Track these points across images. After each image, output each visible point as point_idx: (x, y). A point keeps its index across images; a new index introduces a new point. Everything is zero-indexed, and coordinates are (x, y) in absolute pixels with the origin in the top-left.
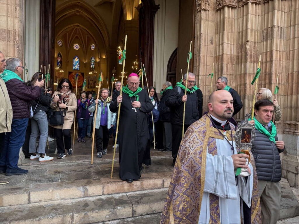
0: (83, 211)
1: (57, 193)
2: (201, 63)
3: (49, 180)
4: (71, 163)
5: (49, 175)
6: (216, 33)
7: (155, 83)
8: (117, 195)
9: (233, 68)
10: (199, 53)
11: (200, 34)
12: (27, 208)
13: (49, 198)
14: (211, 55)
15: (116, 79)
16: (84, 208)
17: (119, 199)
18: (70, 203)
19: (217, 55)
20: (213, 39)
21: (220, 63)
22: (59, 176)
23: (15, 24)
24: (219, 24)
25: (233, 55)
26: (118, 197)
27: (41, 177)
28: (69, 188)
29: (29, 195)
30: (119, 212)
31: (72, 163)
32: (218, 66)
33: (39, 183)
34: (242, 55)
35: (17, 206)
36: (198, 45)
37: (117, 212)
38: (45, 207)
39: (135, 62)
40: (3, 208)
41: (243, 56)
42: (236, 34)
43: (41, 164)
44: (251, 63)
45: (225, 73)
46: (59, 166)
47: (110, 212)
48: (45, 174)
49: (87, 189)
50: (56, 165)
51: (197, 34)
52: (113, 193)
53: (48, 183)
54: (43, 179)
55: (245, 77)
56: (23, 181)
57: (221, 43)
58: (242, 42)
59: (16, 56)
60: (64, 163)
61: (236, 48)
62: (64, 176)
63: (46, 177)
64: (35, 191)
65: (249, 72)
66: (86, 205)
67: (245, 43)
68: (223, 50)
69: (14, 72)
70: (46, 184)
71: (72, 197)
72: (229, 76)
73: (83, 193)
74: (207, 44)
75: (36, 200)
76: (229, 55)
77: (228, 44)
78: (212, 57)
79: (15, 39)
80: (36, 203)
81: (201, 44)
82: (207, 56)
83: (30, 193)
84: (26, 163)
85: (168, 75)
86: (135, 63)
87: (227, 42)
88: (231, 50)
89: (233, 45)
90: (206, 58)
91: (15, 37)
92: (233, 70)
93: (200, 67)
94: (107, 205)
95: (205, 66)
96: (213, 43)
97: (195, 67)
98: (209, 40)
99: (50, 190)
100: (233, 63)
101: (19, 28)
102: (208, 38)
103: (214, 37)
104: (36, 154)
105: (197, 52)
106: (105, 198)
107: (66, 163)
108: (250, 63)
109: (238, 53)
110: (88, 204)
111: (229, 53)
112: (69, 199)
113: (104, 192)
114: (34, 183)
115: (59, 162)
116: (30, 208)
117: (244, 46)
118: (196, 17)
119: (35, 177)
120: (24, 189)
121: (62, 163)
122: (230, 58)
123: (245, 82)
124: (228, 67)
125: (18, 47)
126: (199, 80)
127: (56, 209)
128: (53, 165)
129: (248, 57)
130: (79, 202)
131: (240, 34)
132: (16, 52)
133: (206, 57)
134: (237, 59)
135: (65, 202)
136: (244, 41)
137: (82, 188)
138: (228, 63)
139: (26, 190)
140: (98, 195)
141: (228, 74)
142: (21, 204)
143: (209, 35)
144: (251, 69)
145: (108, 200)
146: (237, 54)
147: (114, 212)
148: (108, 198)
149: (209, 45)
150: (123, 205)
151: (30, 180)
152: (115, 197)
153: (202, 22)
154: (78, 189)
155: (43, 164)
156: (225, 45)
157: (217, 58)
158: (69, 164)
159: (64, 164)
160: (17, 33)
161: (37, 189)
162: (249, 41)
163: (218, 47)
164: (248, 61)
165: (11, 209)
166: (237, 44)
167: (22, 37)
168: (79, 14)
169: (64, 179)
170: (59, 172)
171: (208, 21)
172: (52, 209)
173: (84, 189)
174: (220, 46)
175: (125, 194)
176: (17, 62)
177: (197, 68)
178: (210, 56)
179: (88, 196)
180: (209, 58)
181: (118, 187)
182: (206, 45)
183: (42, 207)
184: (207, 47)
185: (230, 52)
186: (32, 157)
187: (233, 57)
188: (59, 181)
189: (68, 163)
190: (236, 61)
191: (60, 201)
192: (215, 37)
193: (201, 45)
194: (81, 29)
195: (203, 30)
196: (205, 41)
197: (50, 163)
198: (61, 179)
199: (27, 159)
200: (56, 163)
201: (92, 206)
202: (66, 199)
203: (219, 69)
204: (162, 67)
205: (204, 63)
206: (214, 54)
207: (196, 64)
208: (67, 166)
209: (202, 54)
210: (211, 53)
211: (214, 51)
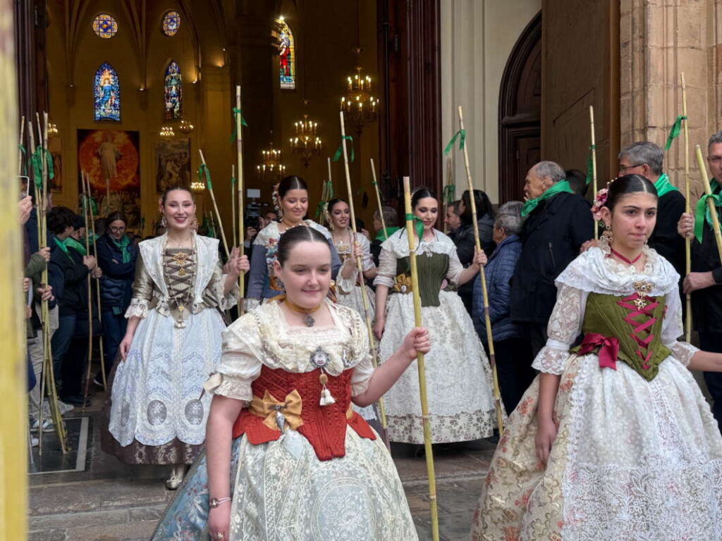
2: (652, 79)
4: (150, 504)
7: (453, 163)
10: (644, 37)
14: (693, 45)
31: (156, 504)
36: (637, 4)
39: (353, 79)
43: (39, 514)
46: (111, 521)
50: (97, 513)
60: (124, 507)
78: (699, 49)
82: (675, 48)
85: (503, 127)
86: (355, 83)
90: (671, 57)
93: (649, 96)
95: (671, 92)
97: (627, 93)
105: (633, 33)
107: (132, 506)
121: (117, 507)
128: (84, 514)
133: (671, 52)
149: (682, 2)
155: (44, 514)
158: (144, 511)
159: (126, 511)
177: (638, 99)
178: (687, 47)
180: (684, 56)
182: (672, 2)
184: (675, 12)
189: (138, 506)
193: (650, 6)
197: (71, 507)
200: (93, 506)
204: (478, 98)
205: (665, 77)
206: (703, 37)
207: (630, 82)
208: (138, 518)
209: (654, 42)
210: (694, 36)
211: (704, 25)
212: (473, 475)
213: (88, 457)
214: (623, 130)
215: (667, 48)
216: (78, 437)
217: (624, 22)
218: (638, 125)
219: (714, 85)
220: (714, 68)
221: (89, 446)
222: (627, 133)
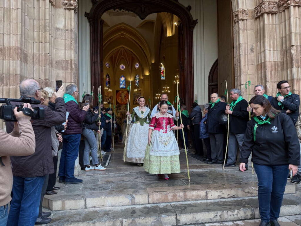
0: (131, 217)
1: (108, 200)
2: (242, 73)
3: (101, 188)
4: (119, 174)
5: (101, 184)
6: (257, 41)
7: (197, 95)
8: (162, 204)
9: (278, 74)
10: (240, 63)
11: (239, 43)
12: (84, 212)
13: (101, 205)
14: (252, 64)
15: (159, 94)
16: (131, 215)
17: (163, 208)
18: (120, 209)
19: (260, 63)
20: (254, 48)
21: (263, 71)
22: (109, 185)
23: (71, 55)
24: (259, 31)
25: (277, 61)
26: (163, 206)
27: (95, 186)
28: (118, 196)
29: (86, 201)
30: (164, 220)
31: (121, 174)
32: (262, 74)
33: (93, 191)
34: (287, 61)
35: (76, 210)
36: (238, 55)
37: (162, 220)
38: (98, 212)
39: (177, 76)
40: (65, 212)
41: (289, 62)
42: (279, 40)
44: (299, 68)
45: (270, 81)
46: (109, 177)
47: (155, 219)
48: (98, 183)
49: (133, 197)
51: (236, 44)
52: (158, 203)
53: (101, 192)
54: (96, 187)
55: (292, 83)
56: (80, 189)
57: (262, 51)
58: (286, 47)
59: (73, 82)
60: (114, 174)
61: (280, 54)
62: (114, 185)
63: (99, 186)
64: (90, 198)
65: (297, 78)
66: (134, 212)
67: (289, 48)
68: (265, 57)
69: (72, 95)
70: (99, 192)
71: (121, 204)
72: (274, 83)
73: (131, 201)
74: (248, 52)
75: (91, 206)
76: (272, 62)
77: (271, 50)
78: (254, 65)
79: (72, 67)
80: (91, 209)
81: (241, 53)
82: (248, 65)
83: (86, 199)
84: (82, 174)
85: (209, 86)
86: (177, 77)
87: (269, 49)
88: (274, 56)
89: (276, 51)
90: (247, 67)
91: (72, 65)
92: (278, 77)
93: (241, 77)
94: (152, 213)
95: (247, 76)
96: (254, 51)
97: (236, 76)
98: (249, 49)
99: (102, 197)
100: (277, 69)
101: (74, 57)
102: (248, 47)
103: (254, 45)
104: (90, 166)
105: (237, 61)
106: (151, 206)
107: (115, 174)
108: (297, 68)
109: (283, 58)
110: (136, 211)
111: (272, 60)
112: (118, 206)
113: (149, 201)
114: (89, 191)
115: (110, 173)
116: (86, 213)
117: (289, 51)
118: (234, 28)
119: (90, 186)
120: (81, 196)
121: (112, 174)
122: (273, 65)
123: (293, 88)
124: (272, 74)
125: (74, 74)
126: (242, 90)
127: (108, 214)
128: (105, 175)
129: (294, 62)
130: (127, 209)
131: (284, 39)
132: (73, 78)
133: (247, 66)
134: (282, 65)
135: (115, 209)
136: (288, 45)
137: (129, 196)
138: (272, 70)
139: (83, 197)
140: (144, 203)
141: (273, 81)
142: (79, 209)
143: (248, 43)
144: (299, 74)
145: (153, 208)
146: (282, 60)
147: (159, 220)
148: (153, 206)
149: (250, 54)
150: (167, 214)
151: (86, 188)
152: (159, 206)
153: (241, 32)
154: (126, 197)
155: (96, 175)
156: (267, 52)
157: (260, 66)
158: (118, 175)
160: (73, 63)
161: (92, 196)
162: (294, 45)
163: (259, 55)
164: (294, 66)
165: (71, 213)
166: (280, 50)
167: (77, 65)
168: (123, 36)
169: (114, 188)
170: (110, 182)
171: (247, 30)
172: (105, 214)
173: (131, 197)
174: (262, 53)
175: (169, 204)
176: (75, 88)
179: (135, 204)
180: (250, 67)
181: (162, 197)
182: (247, 54)
183: (96, 212)
184: (248, 56)
185: (273, 58)
186: (87, 169)
187: (278, 64)
188: (110, 189)
190: (281, 68)
191: (111, 207)
192: (256, 45)
193: (241, 55)
194: (125, 50)
195: (242, 40)
196: (245, 50)
197: (102, 174)
198: (111, 188)
199: (82, 171)
200: (107, 174)
201: (139, 213)
202: (116, 206)
203: (262, 77)
204: (203, 79)
205: (245, 72)
206: (255, 62)
207: (237, 73)
208: (116, 177)
209: (242, 63)
210: (253, 61)
211: (255, 59)
212: (197, 170)
213: (109, 163)
214: (235, 85)
215: (246, 65)
216: (107, 159)
217: (235, 59)
218: (239, 84)
219: (258, 74)
220: (258, 70)
221: (109, 161)
222: (236, 86)
